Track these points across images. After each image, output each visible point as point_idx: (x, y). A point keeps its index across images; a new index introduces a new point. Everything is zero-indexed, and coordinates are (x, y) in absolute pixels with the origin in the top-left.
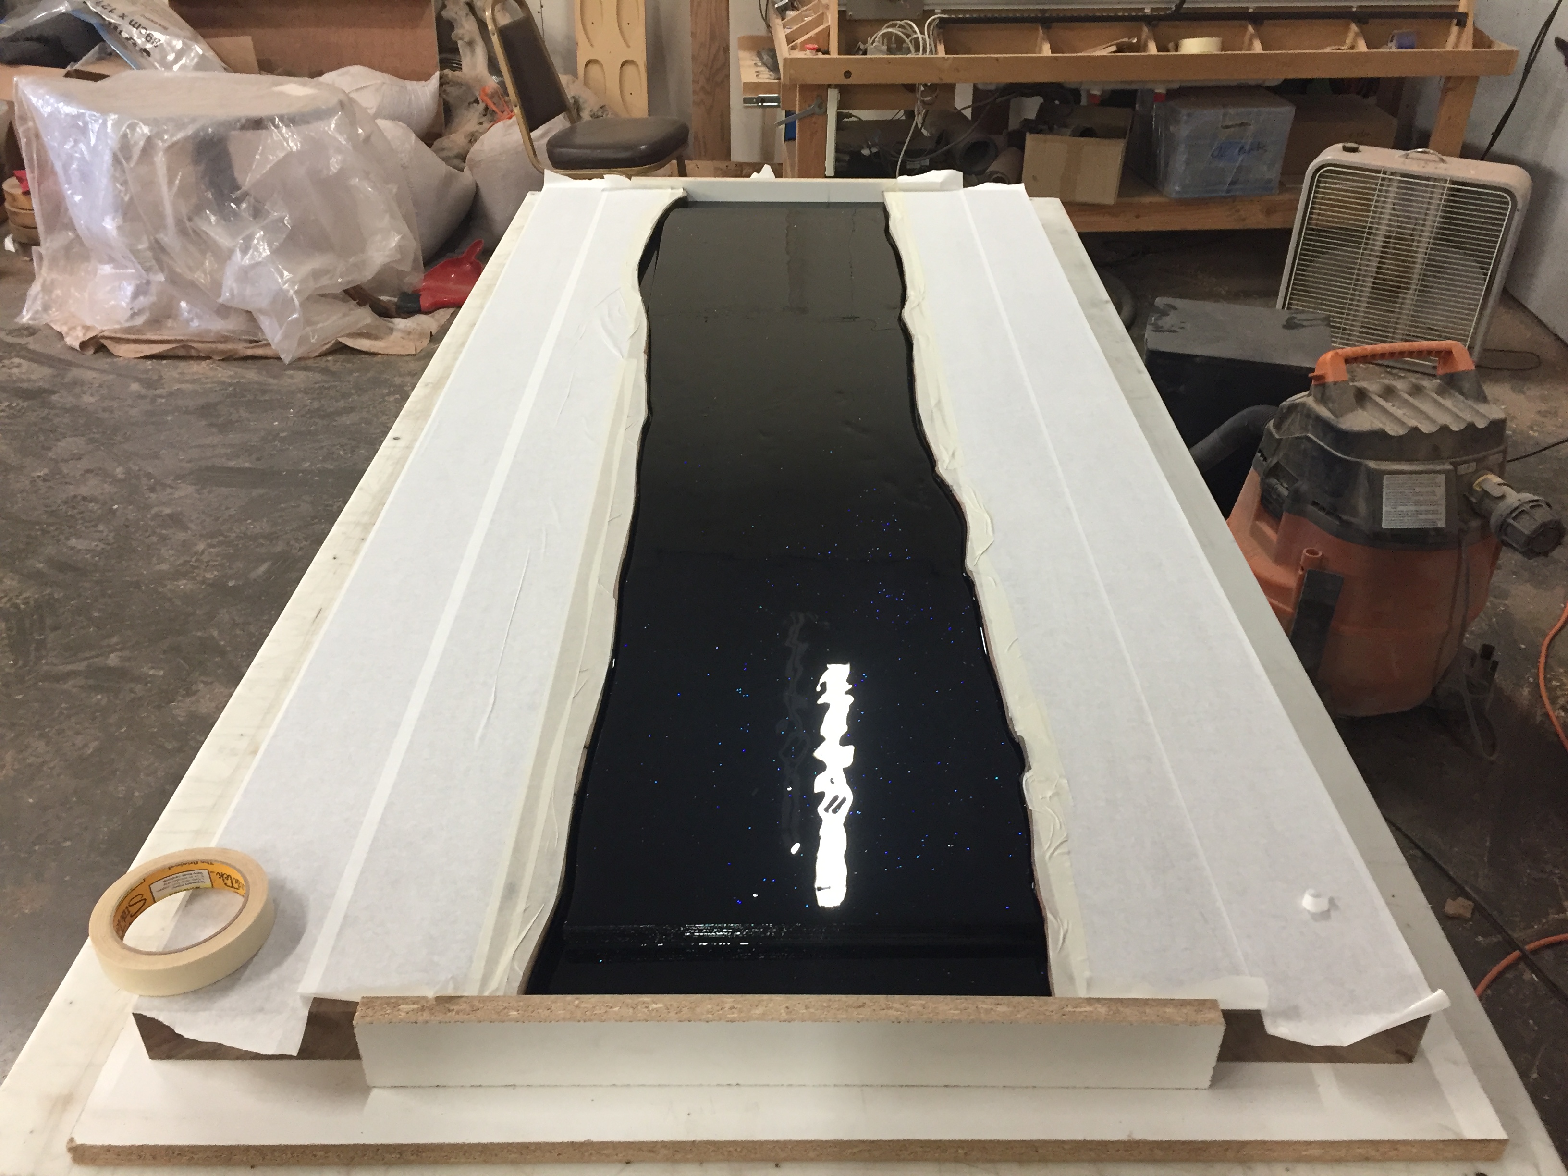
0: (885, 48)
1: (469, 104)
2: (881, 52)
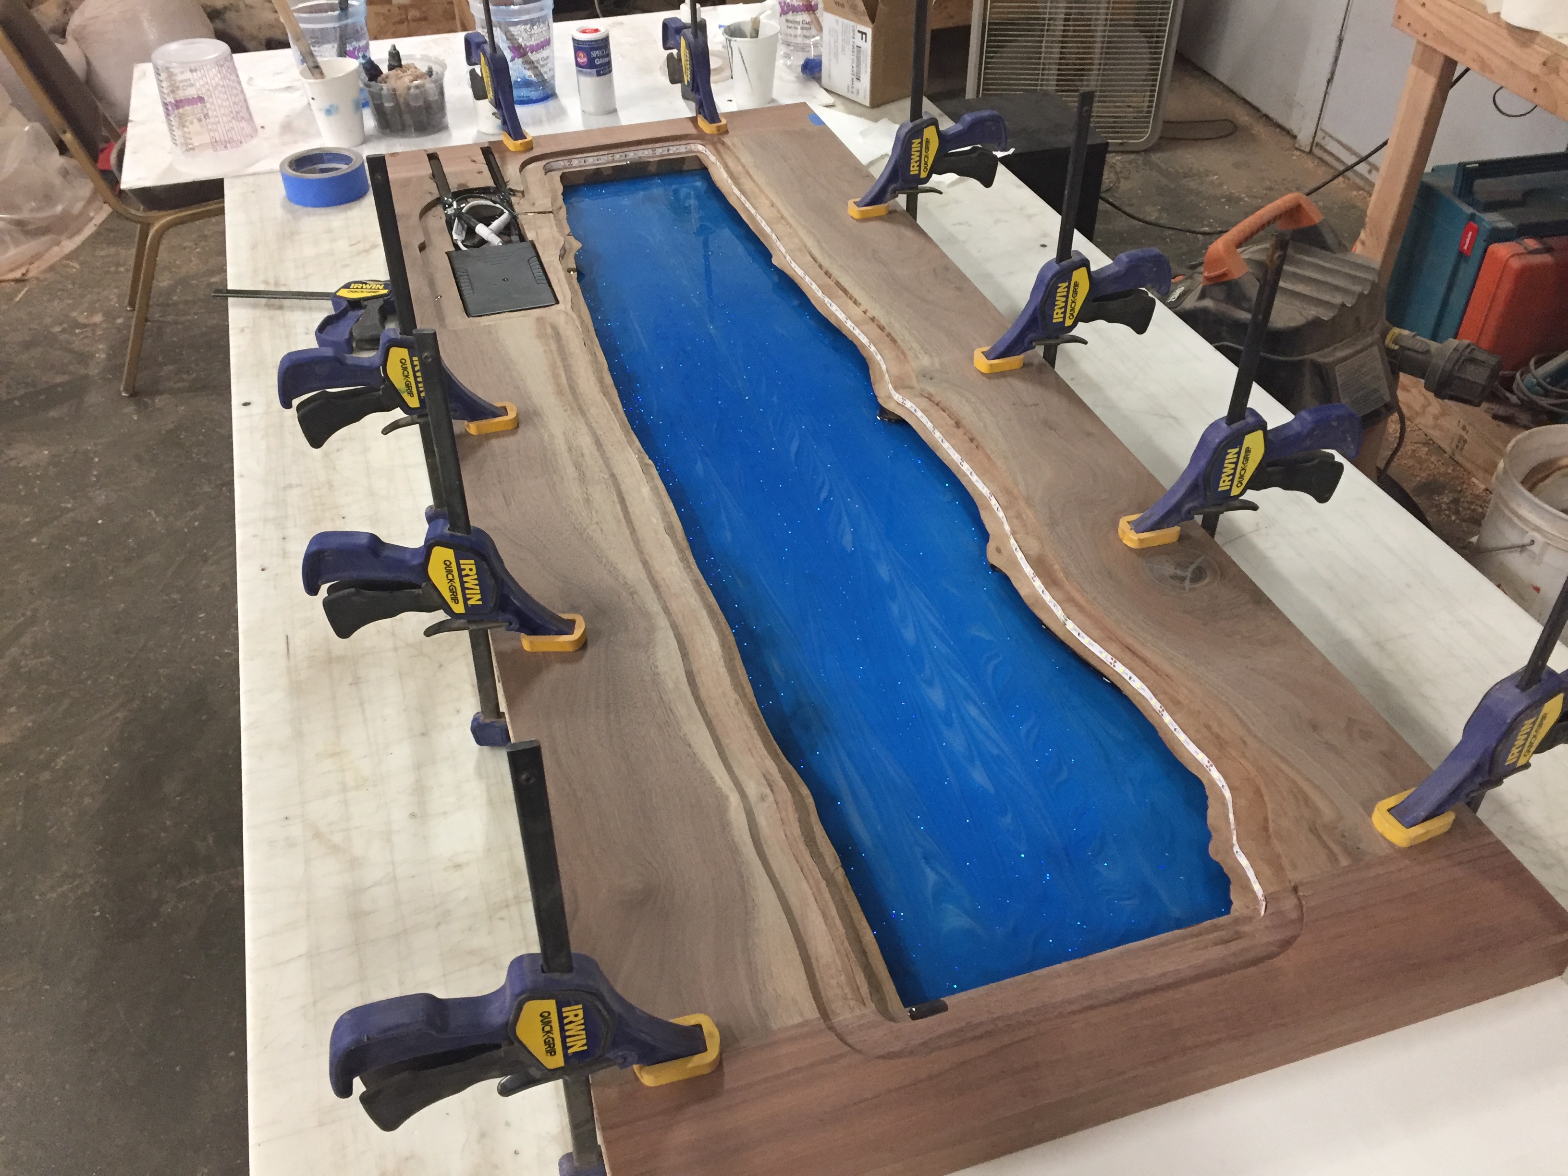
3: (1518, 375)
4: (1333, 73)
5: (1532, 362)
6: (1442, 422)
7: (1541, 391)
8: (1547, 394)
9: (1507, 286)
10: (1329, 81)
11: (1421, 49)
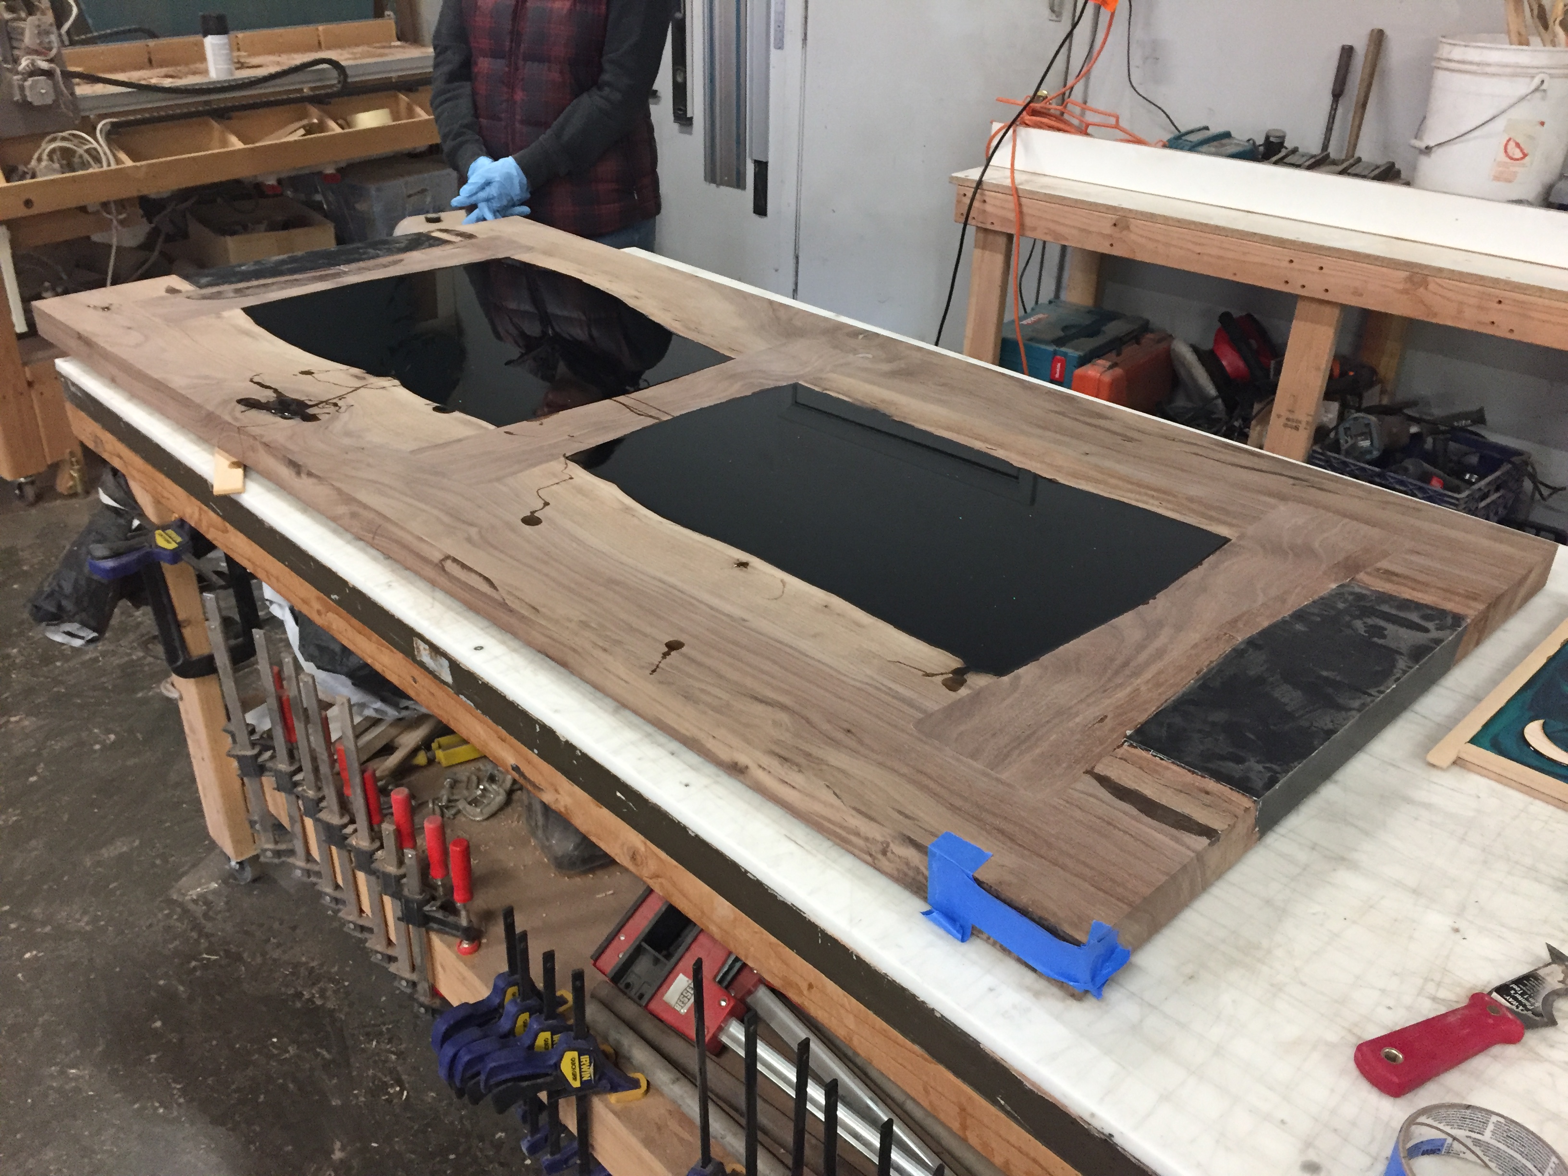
0: (56, 166)
2: (54, 171)
11: (981, 235)
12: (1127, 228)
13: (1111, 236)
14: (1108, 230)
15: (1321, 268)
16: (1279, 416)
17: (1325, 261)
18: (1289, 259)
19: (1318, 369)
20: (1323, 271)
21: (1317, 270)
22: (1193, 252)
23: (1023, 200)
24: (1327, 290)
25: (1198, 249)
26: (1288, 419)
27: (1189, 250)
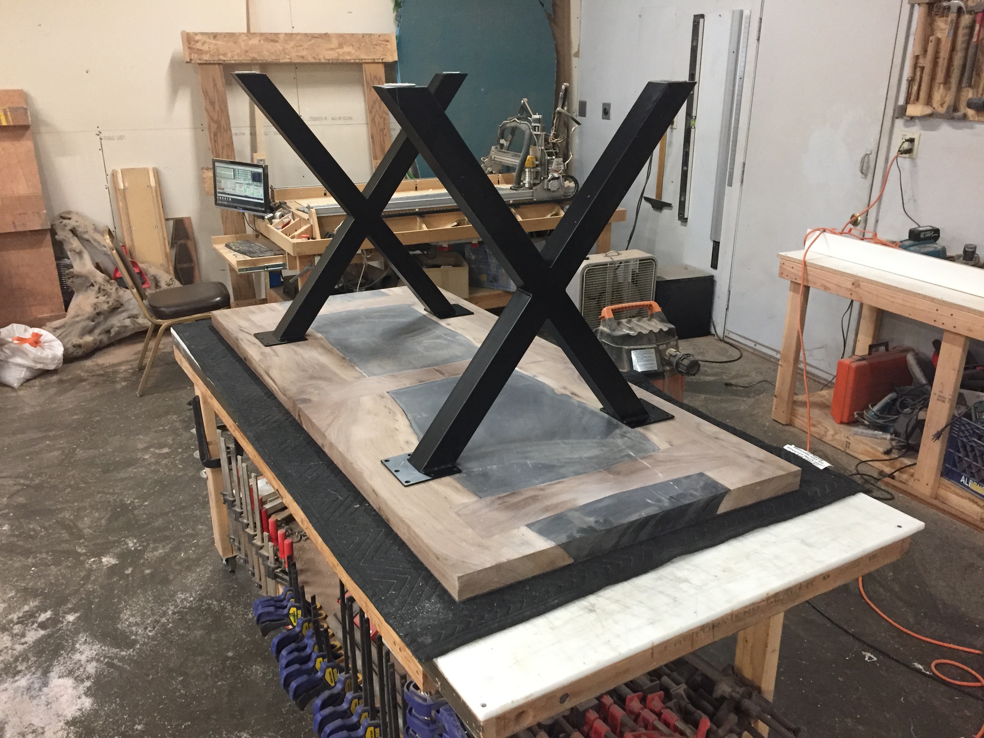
1: (87, 287)
3: (865, 412)
4: (728, 306)
5: (870, 406)
6: (837, 437)
7: (877, 417)
8: (879, 418)
9: (852, 375)
10: (727, 309)
11: (793, 285)
12: (859, 286)
13: (851, 290)
14: (849, 286)
15: (952, 315)
16: (935, 394)
17: (953, 311)
18: (936, 308)
19: (954, 370)
20: (953, 316)
21: (950, 315)
22: (890, 301)
23: (808, 268)
24: (955, 327)
25: (892, 300)
26: (939, 396)
27: (887, 299)
